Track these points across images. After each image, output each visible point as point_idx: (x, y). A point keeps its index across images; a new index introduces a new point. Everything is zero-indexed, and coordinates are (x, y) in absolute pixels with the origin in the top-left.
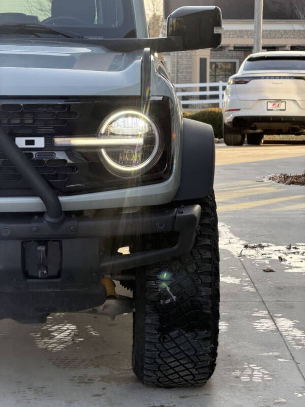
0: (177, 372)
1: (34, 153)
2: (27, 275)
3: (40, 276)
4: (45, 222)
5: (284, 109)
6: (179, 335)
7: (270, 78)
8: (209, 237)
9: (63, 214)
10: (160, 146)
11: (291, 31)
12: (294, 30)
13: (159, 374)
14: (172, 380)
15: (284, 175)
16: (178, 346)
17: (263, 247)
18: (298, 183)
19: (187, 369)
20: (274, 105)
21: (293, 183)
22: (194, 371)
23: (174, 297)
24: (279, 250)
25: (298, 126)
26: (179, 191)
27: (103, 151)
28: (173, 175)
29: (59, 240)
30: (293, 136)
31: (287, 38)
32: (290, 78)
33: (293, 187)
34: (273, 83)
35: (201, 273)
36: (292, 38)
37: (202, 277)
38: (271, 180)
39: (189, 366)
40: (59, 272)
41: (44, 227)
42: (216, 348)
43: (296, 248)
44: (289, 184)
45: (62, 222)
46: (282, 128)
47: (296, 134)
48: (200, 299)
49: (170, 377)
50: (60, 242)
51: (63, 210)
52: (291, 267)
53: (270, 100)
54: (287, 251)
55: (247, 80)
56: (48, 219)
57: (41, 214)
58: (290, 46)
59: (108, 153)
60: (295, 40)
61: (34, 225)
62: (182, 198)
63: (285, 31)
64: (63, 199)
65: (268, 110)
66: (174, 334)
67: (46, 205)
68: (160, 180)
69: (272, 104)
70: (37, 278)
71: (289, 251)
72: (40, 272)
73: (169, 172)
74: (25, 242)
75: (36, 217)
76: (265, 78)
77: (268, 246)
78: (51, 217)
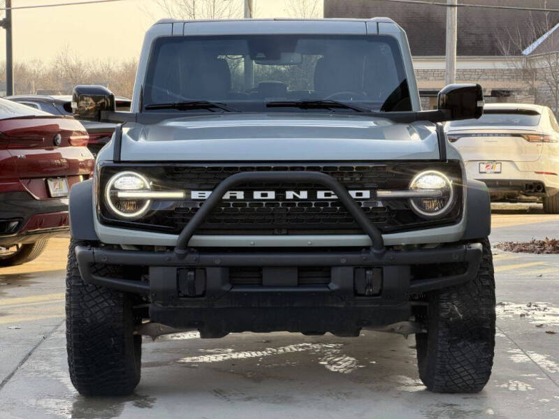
0: (461, 377)
1: (362, 202)
2: (356, 294)
3: (366, 294)
4: (371, 253)
5: (499, 171)
6: (464, 346)
7: (482, 135)
8: (488, 269)
9: (385, 248)
10: (454, 198)
11: (490, 70)
12: (496, 69)
13: (447, 378)
14: (456, 384)
15: (510, 243)
16: (463, 355)
17: (504, 305)
18: (526, 251)
19: (470, 374)
20: (487, 166)
21: (521, 251)
22: (475, 376)
23: (461, 316)
24: (520, 307)
25: (516, 192)
26: (465, 233)
27: (412, 202)
28: (463, 220)
29: (380, 267)
30: (509, 204)
31: (486, 79)
32: (505, 135)
33: (521, 255)
34: (486, 141)
35: (482, 297)
36: (492, 80)
37: (483, 300)
38: (496, 249)
39: (472, 371)
40: (381, 291)
41: (370, 257)
42: (492, 359)
43: (536, 306)
44: (517, 252)
45: (384, 253)
46: (496, 194)
47: (511, 202)
48: (481, 317)
49: (455, 381)
50: (382, 268)
51: (385, 244)
52: (535, 320)
53: (482, 161)
54: (528, 308)
55: (455, 138)
56: (374, 251)
57: (367, 248)
58: (491, 90)
59: (415, 202)
60: (496, 82)
61: (364, 256)
62: (468, 238)
63: (483, 71)
64: (385, 236)
65: (480, 173)
66: (460, 344)
67: (373, 241)
68: (453, 223)
69: (485, 165)
70: (364, 295)
71: (530, 308)
72: (367, 290)
73: (460, 217)
74: (356, 267)
75: (364, 250)
76: (476, 135)
77: (508, 304)
78: (376, 249)
